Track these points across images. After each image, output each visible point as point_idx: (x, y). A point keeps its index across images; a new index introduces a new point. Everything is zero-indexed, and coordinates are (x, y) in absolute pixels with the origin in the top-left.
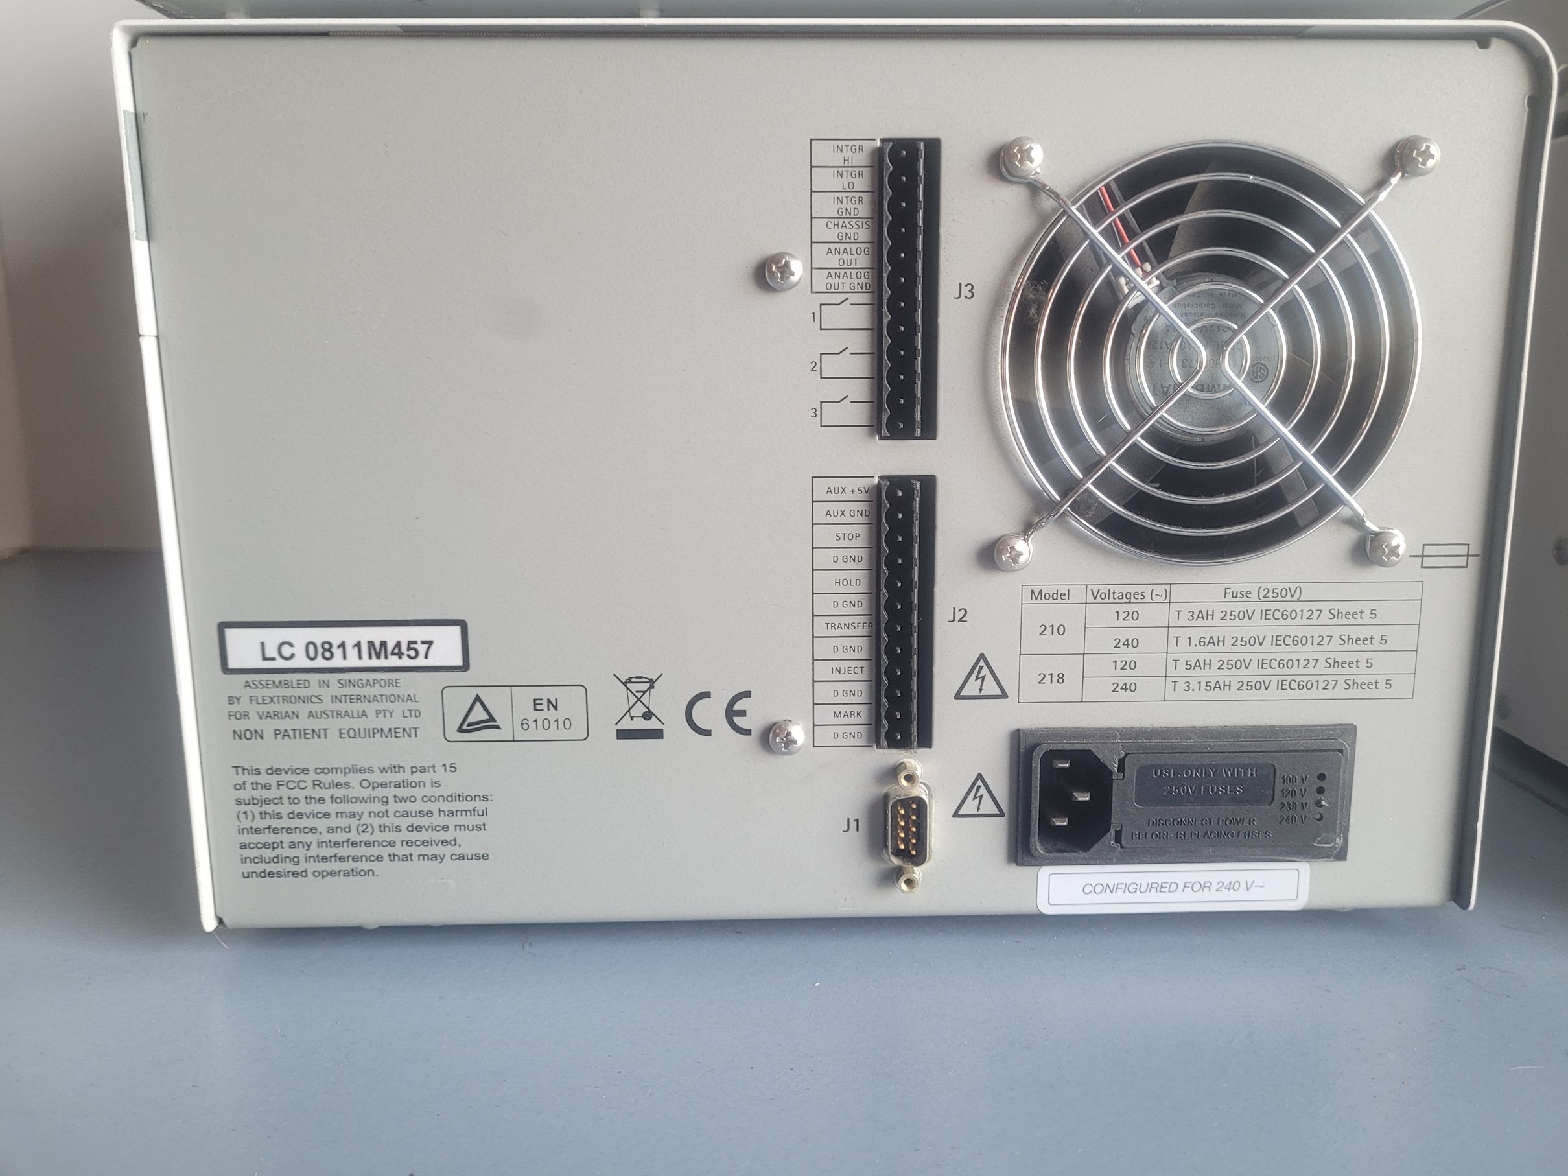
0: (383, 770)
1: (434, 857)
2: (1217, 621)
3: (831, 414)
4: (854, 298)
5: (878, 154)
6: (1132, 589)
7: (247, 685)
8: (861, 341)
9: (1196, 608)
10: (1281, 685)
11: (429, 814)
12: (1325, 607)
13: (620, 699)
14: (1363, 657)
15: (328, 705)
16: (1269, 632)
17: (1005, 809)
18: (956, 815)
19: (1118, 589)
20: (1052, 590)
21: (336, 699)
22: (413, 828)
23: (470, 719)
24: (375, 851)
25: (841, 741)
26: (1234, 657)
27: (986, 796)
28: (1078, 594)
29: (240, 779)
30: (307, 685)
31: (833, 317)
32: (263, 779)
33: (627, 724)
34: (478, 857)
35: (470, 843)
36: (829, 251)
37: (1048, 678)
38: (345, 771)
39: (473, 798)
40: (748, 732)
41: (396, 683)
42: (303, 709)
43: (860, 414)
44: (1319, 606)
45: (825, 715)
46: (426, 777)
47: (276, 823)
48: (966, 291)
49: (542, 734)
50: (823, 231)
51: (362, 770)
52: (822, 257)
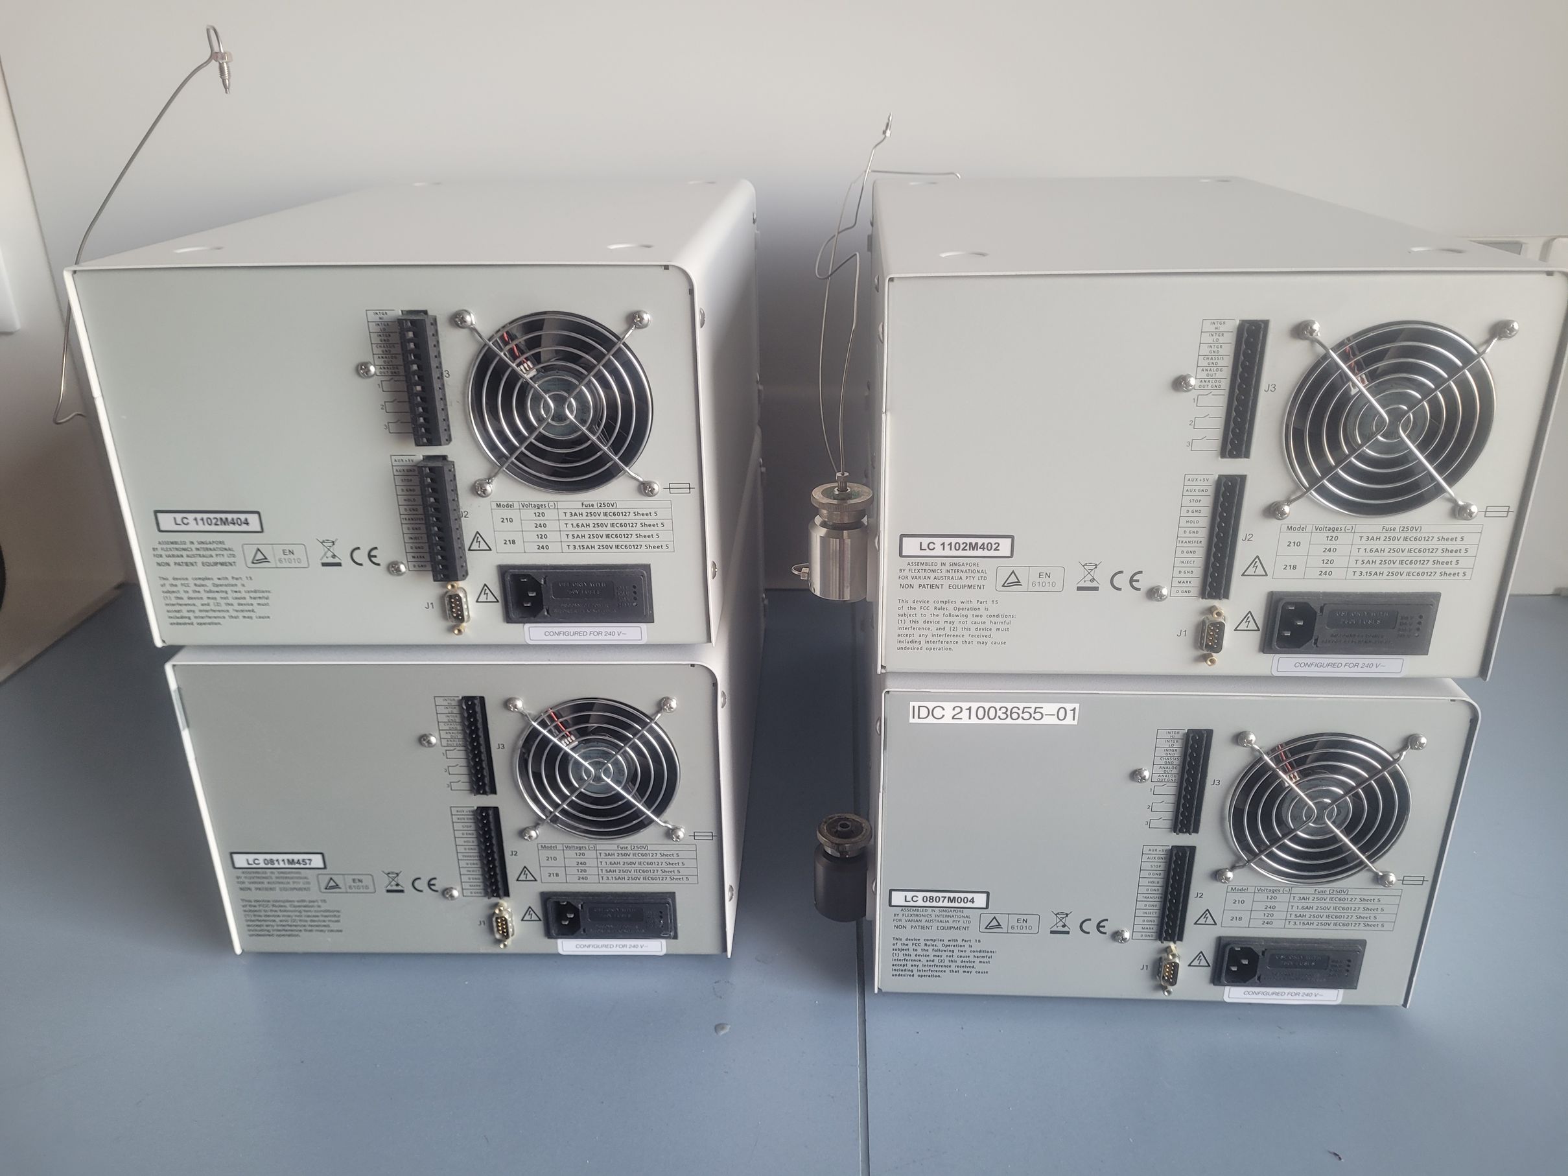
0: (298, 901)
1: (321, 931)
2: (616, 856)
3: (454, 786)
4: (458, 748)
5: (460, 702)
6: (581, 846)
7: (243, 873)
8: (463, 762)
9: (607, 852)
10: (644, 879)
11: (318, 916)
12: (658, 852)
13: (386, 880)
14: (676, 870)
15: (274, 880)
16: (638, 861)
17: (541, 918)
18: (522, 920)
19: (576, 845)
20: (549, 845)
21: (277, 878)
22: (312, 921)
23: (330, 885)
24: (299, 928)
25: (473, 895)
26: (625, 869)
27: (533, 914)
28: (559, 847)
29: (244, 903)
30: (266, 873)
31: (451, 754)
32: (253, 904)
33: (389, 888)
34: (338, 931)
35: (334, 926)
36: (447, 733)
37: (552, 875)
38: (284, 902)
39: (334, 911)
40: (437, 891)
41: (299, 873)
42: (266, 881)
43: (466, 786)
44: (656, 852)
45: (466, 886)
46: (316, 904)
47: (260, 918)
48: (501, 746)
49: (357, 891)
50: (442, 726)
51: (290, 901)
52: (443, 734)
